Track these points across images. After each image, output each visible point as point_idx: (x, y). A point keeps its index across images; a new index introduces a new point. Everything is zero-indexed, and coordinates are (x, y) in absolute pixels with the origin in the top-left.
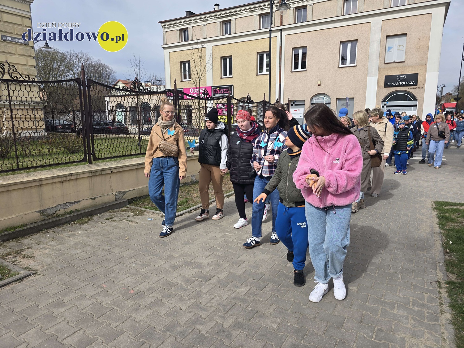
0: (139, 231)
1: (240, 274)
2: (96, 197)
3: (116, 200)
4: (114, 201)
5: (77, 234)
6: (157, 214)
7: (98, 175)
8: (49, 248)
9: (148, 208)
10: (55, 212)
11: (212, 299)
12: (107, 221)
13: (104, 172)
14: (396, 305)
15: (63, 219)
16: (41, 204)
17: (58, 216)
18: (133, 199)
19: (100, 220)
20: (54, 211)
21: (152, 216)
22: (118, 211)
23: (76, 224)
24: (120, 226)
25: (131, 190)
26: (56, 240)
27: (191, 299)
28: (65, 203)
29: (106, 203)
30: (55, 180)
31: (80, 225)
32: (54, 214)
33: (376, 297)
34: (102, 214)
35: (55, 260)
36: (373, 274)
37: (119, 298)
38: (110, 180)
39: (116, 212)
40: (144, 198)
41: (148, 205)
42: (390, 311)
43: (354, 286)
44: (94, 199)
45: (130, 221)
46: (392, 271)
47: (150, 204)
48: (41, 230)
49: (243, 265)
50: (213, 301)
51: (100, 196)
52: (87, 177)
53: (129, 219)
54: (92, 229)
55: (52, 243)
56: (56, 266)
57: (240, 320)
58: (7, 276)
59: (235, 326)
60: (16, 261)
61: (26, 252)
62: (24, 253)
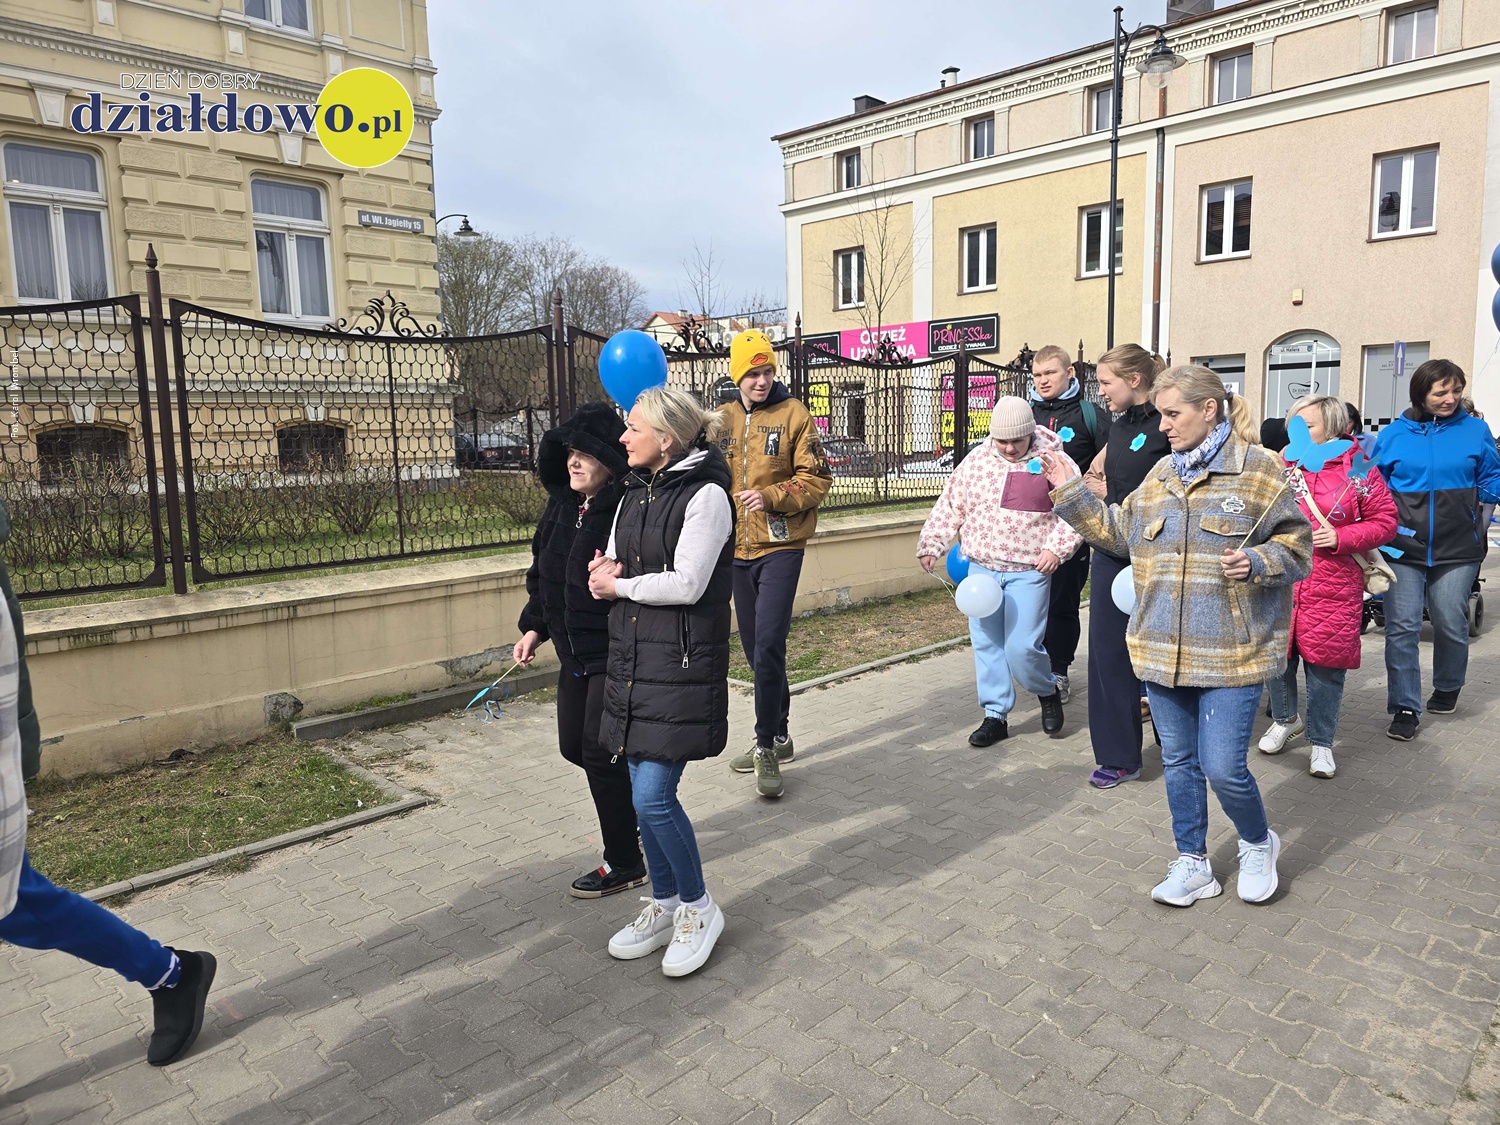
5: (529, 725)
8: (466, 752)
10: (481, 667)
14: (1377, 950)
16: (449, 645)
17: (486, 678)
20: (478, 665)
23: (529, 700)
26: (481, 734)
28: (502, 647)
30: (483, 586)
31: (537, 704)
32: (477, 672)
33: (1320, 925)
35: (479, 778)
36: (1336, 873)
42: (1352, 960)
46: (1401, 868)
48: (448, 711)
55: (473, 741)
56: (482, 791)
57: (915, 938)
58: (375, 802)
59: (897, 949)
60: (393, 773)
61: (415, 757)
62: (407, 758)
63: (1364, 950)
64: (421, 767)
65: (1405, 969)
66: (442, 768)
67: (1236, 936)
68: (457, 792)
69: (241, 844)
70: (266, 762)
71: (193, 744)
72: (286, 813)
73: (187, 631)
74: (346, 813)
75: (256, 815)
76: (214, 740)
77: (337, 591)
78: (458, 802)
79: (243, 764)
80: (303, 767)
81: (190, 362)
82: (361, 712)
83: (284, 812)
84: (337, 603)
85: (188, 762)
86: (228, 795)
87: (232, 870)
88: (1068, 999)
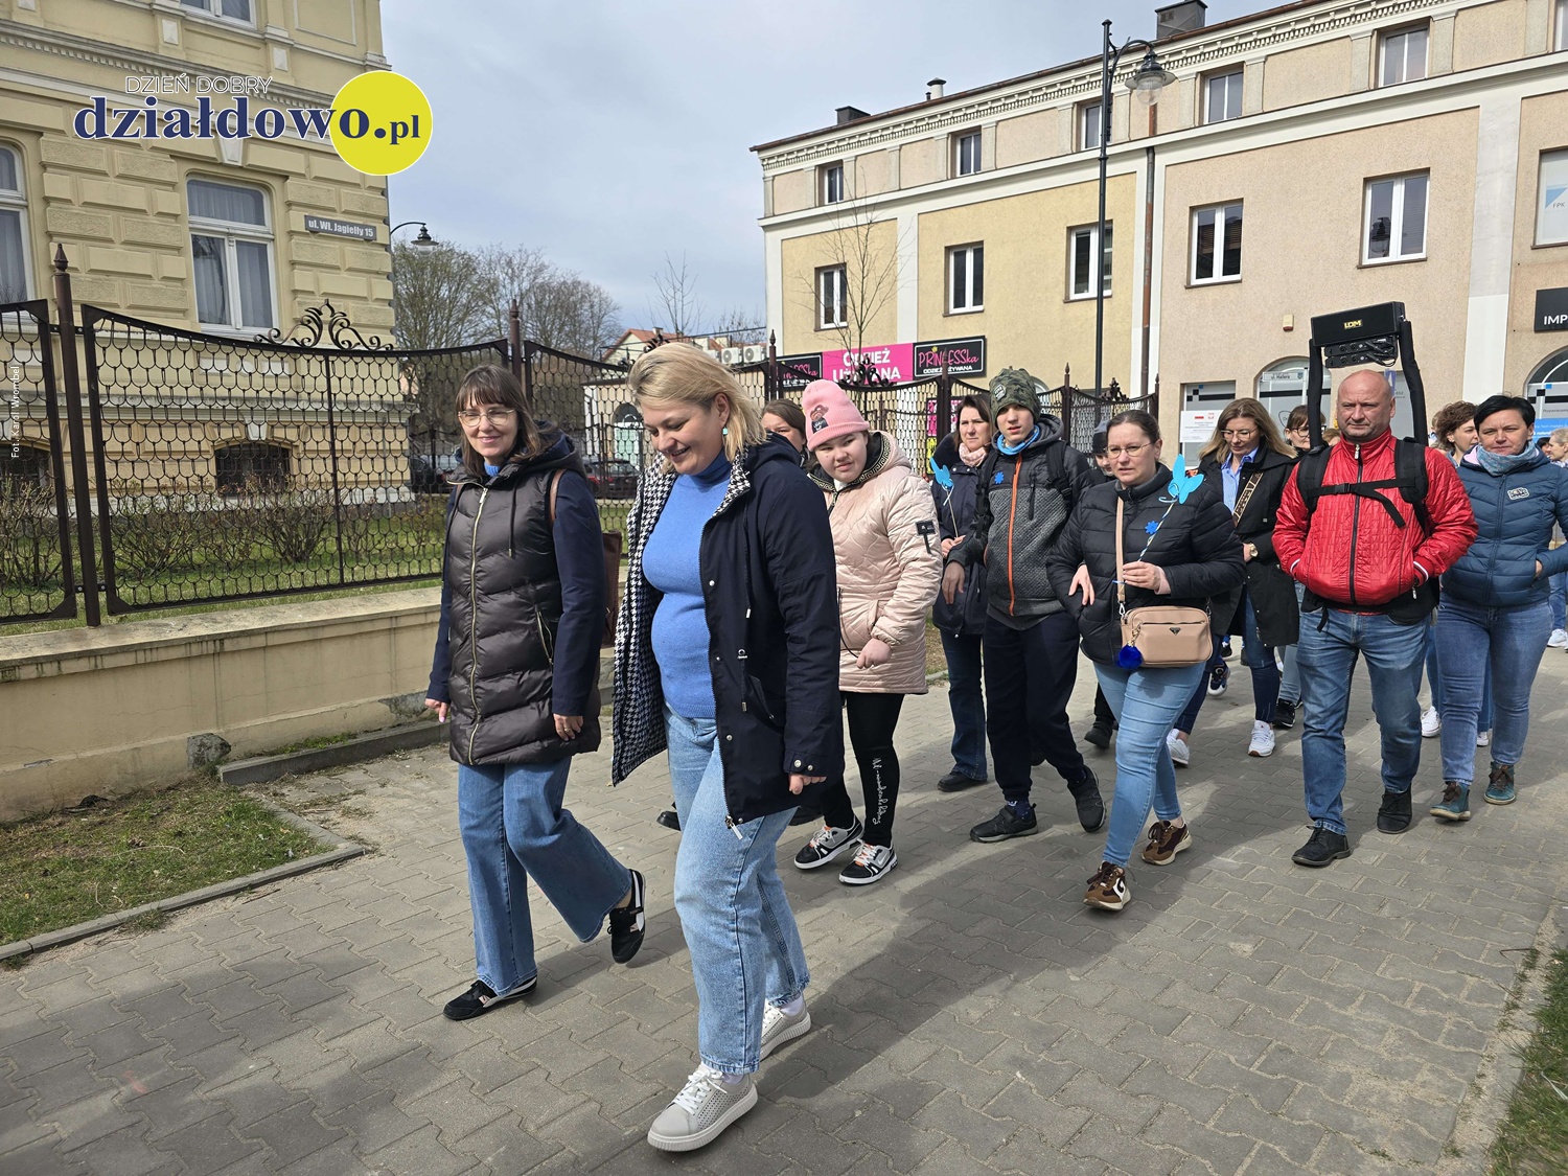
8: (409, 797)
14: (1361, 998)
16: (393, 681)
26: (427, 777)
30: (430, 618)
33: (1304, 972)
35: (423, 824)
42: (1335, 1009)
43: (1246, 943)
48: (392, 752)
55: (418, 784)
56: (425, 838)
58: (307, 851)
60: (328, 820)
61: (353, 802)
62: (348, 803)
63: (1347, 998)
64: (360, 813)
65: (1389, 1018)
66: (382, 815)
67: (1218, 985)
68: (398, 840)
69: (155, 899)
70: (188, 808)
71: (107, 790)
72: (207, 865)
73: (100, 667)
74: (274, 864)
75: (173, 867)
76: (131, 785)
77: (269, 624)
78: (398, 852)
79: (162, 811)
80: (228, 814)
81: (104, 374)
82: (295, 755)
83: (205, 863)
84: (270, 636)
85: (101, 809)
86: (143, 846)
87: (145, 928)
88: (1042, 1056)
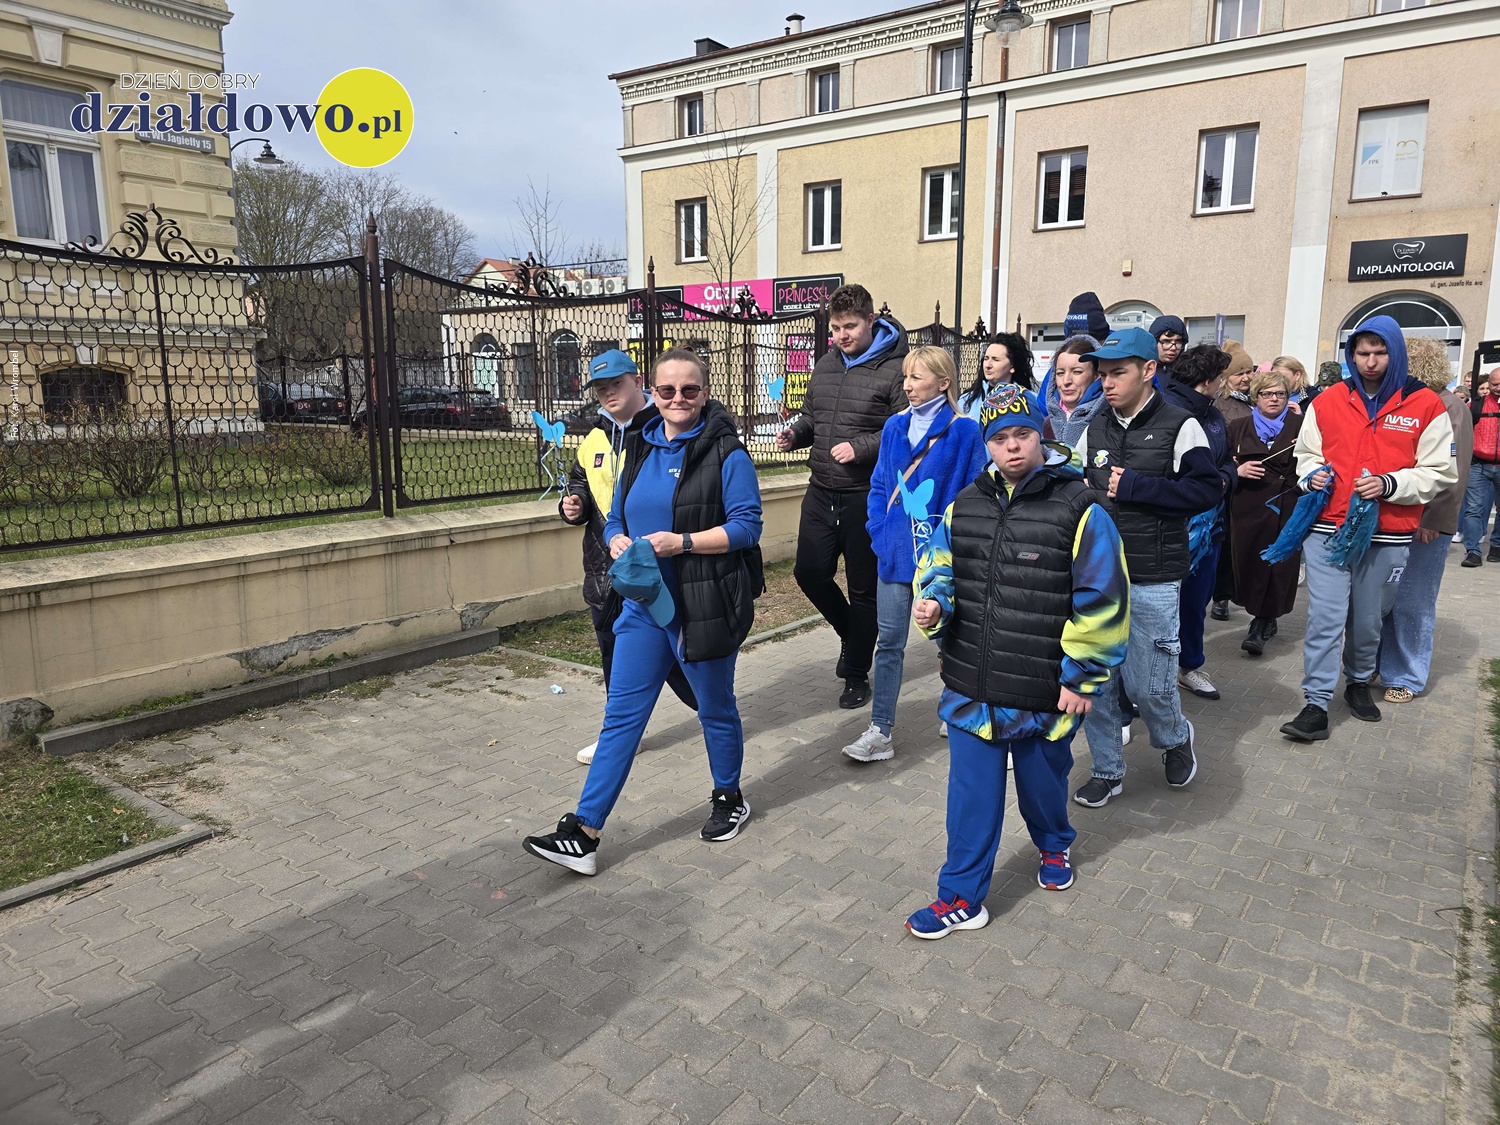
0: (528, 723)
1: (827, 859)
2: (405, 616)
3: (463, 630)
4: (456, 632)
5: (345, 726)
6: (585, 673)
7: (411, 551)
8: (265, 764)
9: (561, 656)
10: (285, 658)
11: (736, 928)
12: (434, 691)
13: (430, 543)
14: (1314, 973)
15: (306, 679)
16: (244, 633)
17: (291, 671)
18: (514, 627)
19: (415, 688)
20: (280, 656)
21: (571, 679)
22: (468, 663)
23: (345, 695)
24: (474, 707)
25: (508, 601)
26: (285, 740)
27: (672, 924)
28: (313, 634)
29: (432, 637)
30: (284, 564)
31: (356, 699)
32: (280, 664)
33: (1250, 945)
34: (420, 670)
35: (281, 798)
36: (1252, 878)
37: (461, 911)
38: (447, 566)
39: (461, 664)
40: (550, 626)
41: (558, 647)
42: (1292, 988)
43: (1184, 911)
44: (397, 623)
45: (502, 693)
46: (1314, 870)
47: (565, 643)
48: (244, 712)
49: (838, 835)
50: (737, 933)
51: (415, 614)
52: (380, 556)
53: (501, 686)
54: (389, 714)
55: (275, 749)
56: (284, 814)
57: (816, 989)
58: (145, 836)
59: (798, 1007)
60: (170, 795)
61: (199, 772)
62: (190, 774)
63: (1301, 975)
64: (208, 786)
65: (1348, 996)
66: (234, 787)
68: (252, 818)
70: (3, 786)
72: (23, 857)
74: (106, 853)
77: (94, 573)
78: (254, 831)
80: (51, 791)
82: (131, 718)
83: (21, 855)
84: (96, 587)
88: (1000, 1063)
